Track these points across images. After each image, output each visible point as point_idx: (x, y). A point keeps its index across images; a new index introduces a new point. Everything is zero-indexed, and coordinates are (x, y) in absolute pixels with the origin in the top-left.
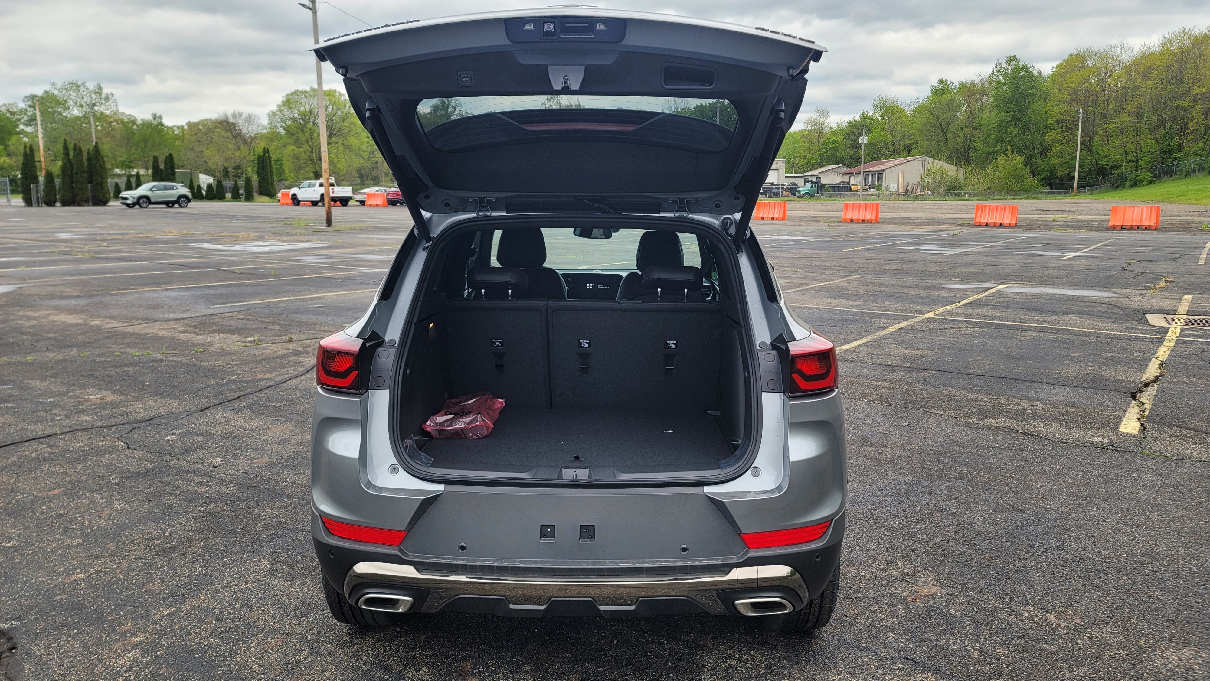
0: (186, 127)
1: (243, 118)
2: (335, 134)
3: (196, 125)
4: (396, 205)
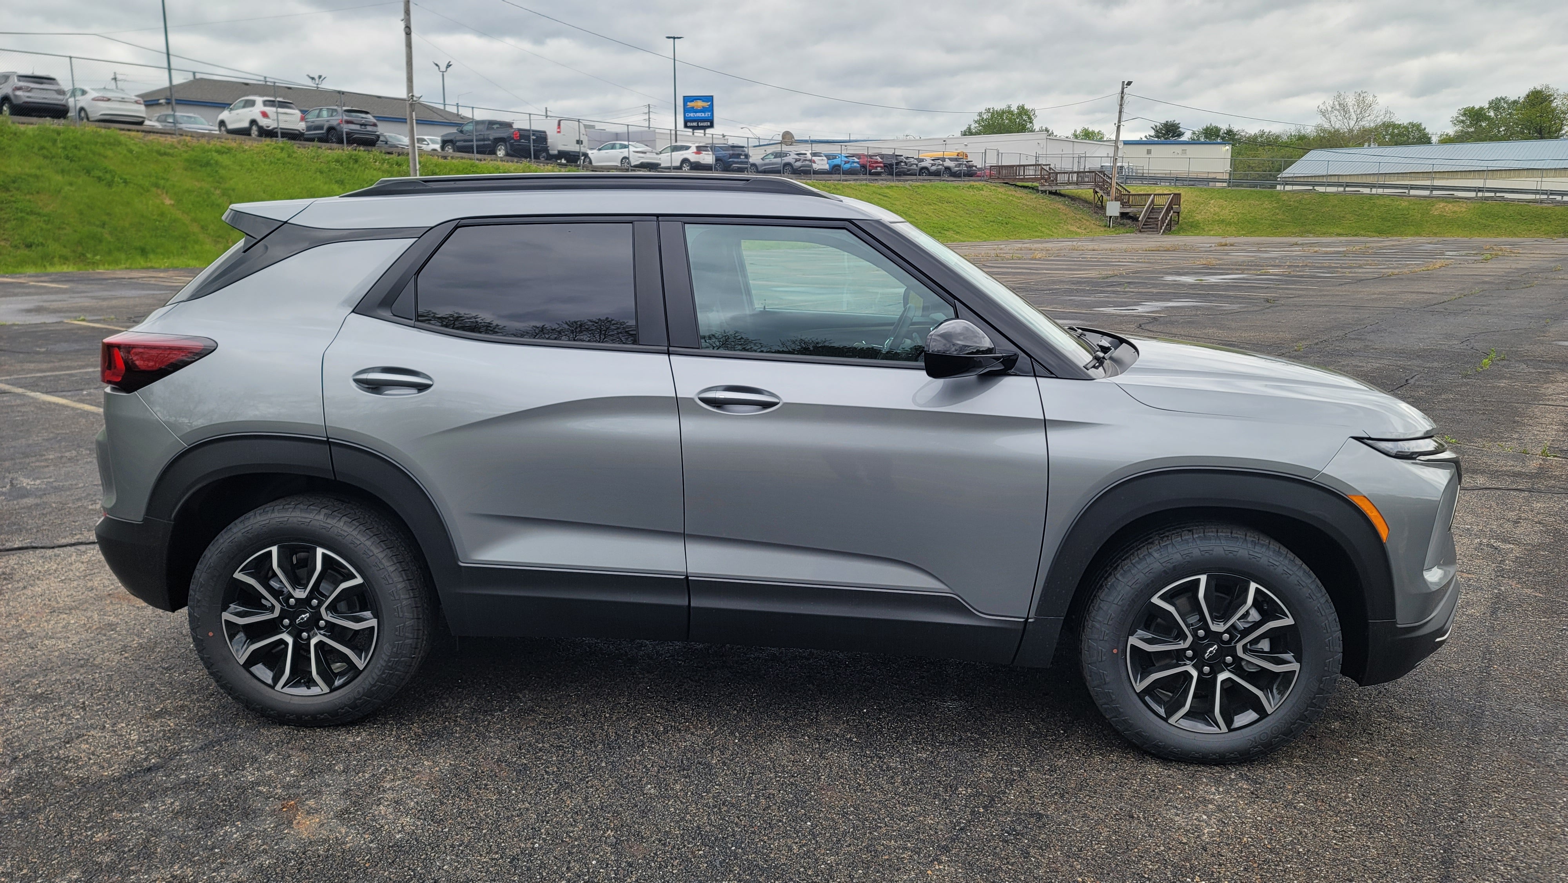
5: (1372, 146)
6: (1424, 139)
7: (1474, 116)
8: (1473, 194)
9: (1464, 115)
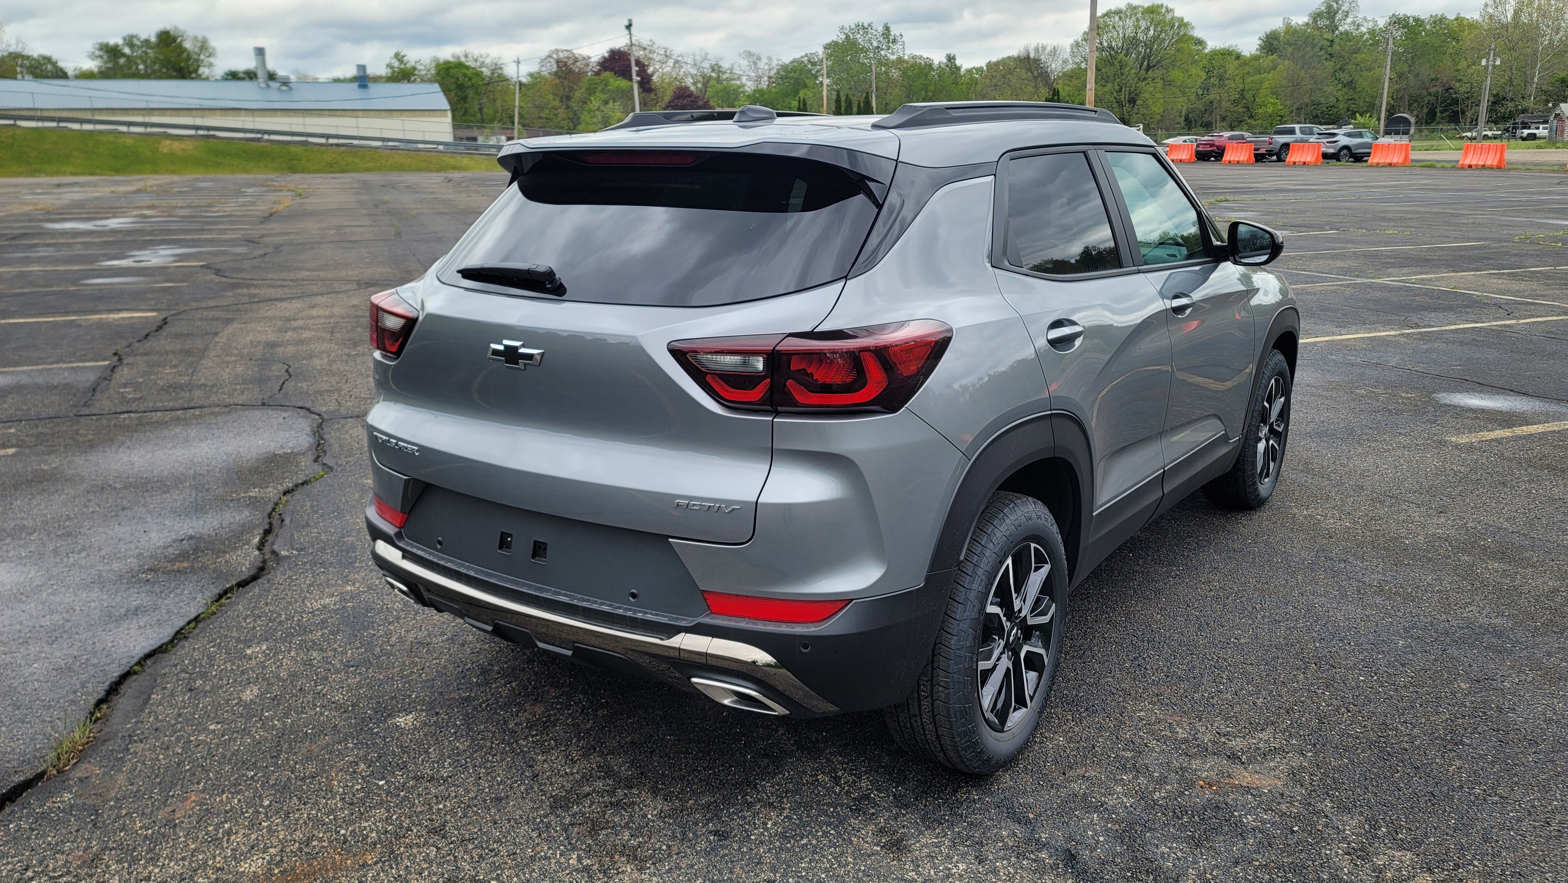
0: (985, 68)
1: (1046, 52)
2: (1154, 66)
3: (997, 64)
4: (1208, 160)
5: (26, 77)
6: (61, 74)
7: (112, 52)
8: (192, 132)
9: (100, 49)
